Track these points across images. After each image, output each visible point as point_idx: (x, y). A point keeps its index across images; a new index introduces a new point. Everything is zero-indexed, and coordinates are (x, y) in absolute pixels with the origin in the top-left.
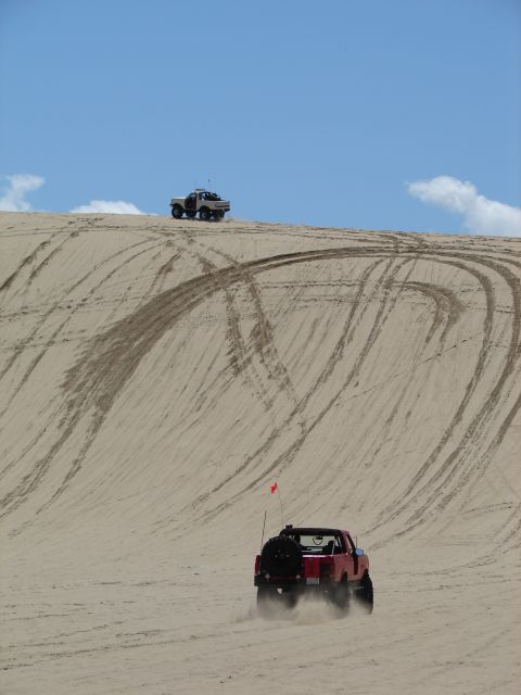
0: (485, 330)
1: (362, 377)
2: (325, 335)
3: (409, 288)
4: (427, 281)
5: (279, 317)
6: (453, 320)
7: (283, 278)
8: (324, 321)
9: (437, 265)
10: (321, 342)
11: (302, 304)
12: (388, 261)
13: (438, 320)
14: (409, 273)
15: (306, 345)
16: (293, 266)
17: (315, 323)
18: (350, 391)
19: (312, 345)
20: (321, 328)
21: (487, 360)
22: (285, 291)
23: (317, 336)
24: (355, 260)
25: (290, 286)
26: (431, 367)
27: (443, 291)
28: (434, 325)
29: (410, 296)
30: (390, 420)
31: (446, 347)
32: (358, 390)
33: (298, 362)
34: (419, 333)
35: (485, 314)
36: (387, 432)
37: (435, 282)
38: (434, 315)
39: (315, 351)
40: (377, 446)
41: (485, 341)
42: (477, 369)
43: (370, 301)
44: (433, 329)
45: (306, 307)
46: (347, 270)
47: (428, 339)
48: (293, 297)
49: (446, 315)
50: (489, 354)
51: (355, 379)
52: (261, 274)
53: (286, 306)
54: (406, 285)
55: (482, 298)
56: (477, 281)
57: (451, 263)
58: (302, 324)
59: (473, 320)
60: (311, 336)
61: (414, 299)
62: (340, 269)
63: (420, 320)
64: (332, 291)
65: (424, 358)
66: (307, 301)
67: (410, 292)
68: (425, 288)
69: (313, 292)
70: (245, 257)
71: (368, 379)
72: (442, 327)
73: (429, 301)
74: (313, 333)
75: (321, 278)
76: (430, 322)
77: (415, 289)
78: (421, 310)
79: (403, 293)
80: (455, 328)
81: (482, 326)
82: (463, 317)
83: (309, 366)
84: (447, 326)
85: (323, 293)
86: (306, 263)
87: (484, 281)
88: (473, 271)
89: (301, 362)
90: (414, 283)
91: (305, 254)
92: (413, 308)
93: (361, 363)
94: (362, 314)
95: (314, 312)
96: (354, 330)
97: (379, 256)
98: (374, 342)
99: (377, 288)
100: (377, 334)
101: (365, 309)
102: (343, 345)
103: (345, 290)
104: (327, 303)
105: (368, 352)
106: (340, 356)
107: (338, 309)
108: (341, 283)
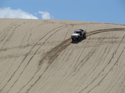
1: (119, 63)
2: (109, 51)
5: (96, 47)
7: (97, 37)
8: (108, 48)
10: (108, 53)
11: (103, 43)
15: (104, 54)
16: (100, 33)
17: (106, 49)
18: (116, 67)
19: (105, 54)
20: (107, 50)
22: (98, 40)
23: (107, 52)
24: (117, 32)
25: (99, 39)
33: (101, 59)
39: (106, 56)
40: (123, 81)
43: (121, 42)
45: (104, 44)
46: (114, 34)
48: (100, 42)
51: (117, 63)
52: (91, 36)
53: (98, 44)
60: (105, 52)
62: (113, 34)
64: (110, 40)
66: (104, 43)
69: (106, 40)
71: (120, 63)
75: (108, 36)
83: (104, 60)
86: (103, 32)
89: (102, 59)
91: (104, 30)
93: (118, 59)
94: (119, 46)
95: (106, 45)
96: (116, 50)
97: (123, 31)
98: (122, 53)
99: (123, 39)
100: (123, 51)
101: (119, 45)
102: (113, 54)
103: (114, 40)
104: (109, 43)
105: (120, 56)
106: (113, 57)
107: (112, 45)
108: (113, 38)
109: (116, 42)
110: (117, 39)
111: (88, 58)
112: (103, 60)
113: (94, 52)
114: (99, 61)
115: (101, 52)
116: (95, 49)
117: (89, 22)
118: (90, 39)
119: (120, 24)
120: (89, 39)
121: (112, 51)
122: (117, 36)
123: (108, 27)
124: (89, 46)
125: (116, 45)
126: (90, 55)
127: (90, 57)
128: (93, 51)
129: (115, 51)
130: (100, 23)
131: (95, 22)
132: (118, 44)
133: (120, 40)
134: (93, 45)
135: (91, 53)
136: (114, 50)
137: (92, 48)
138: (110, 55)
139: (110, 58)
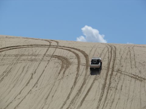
0: (77, 71)
1: (38, 85)
2: (27, 71)
3: (53, 57)
4: (59, 55)
5: (12, 65)
6: (67, 67)
7: (14, 53)
8: (27, 67)
9: (63, 50)
10: (26, 73)
12: (47, 48)
13: (62, 67)
14: (54, 52)
15: (21, 74)
17: (24, 67)
18: (35, 89)
19: (23, 74)
20: (26, 69)
21: (77, 80)
22: (14, 57)
23: (24, 71)
24: (37, 48)
25: (16, 56)
26: (60, 82)
27: (64, 58)
28: (61, 69)
29: (54, 60)
30: (47, 98)
31: (65, 76)
32: (37, 89)
33: (18, 79)
34: (57, 71)
35: (77, 66)
36: (46, 102)
37: (62, 55)
38: (61, 66)
39: (24, 76)
40: (43, 106)
41: (77, 74)
42: (74, 83)
43: (41, 61)
44: (61, 70)
45: (21, 62)
46: (34, 51)
47: (59, 73)
48: (17, 59)
49: (65, 66)
50: (78, 78)
51: (36, 85)
53: (15, 62)
54: (53, 56)
55: (76, 61)
56: (75, 55)
57: (67, 50)
58: (20, 67)
59: (73, 68)
60: (22, 72)
61: (55, 61)
62: (32, 51)
63: (57, 67)
64: (29, 57)
65: (58, 79)
66: (21, 60)
67: (54, 58)
68: (59, 57)
69: (23, 58)
70: (2, 46)
71: (40, 85)
72: (64, 69)
73: (60, 61)
74: (23, 70)
75: (26, 53)
76: (60, 68)
77: (55, 57)
78: (57, 64)
79: (52, 59)
80: (68, 70)
81: (76, 70)
82: (71, 67)
83: (22, 81)
84: (65, 69)
85: (26, 58)
87: (77, 55)
88: (74, 52)
89: (19, 79)
90: (55, 55)
92: (55, 63)
93: (38, 80)
94: (39, 65)
95: (24, 64)
96: (36, 70)
97: (44, 47)
98: (42, 73)
99: (44, 56)
100: (43, 71)
101: (40, 63)
102: (32, 74)
103: (33, 57)
104: (28, 61)
105: (40, 77)
106: (32, 78)
107: (31, 63)
108: (32, 55)
109: (35, 60)
110: (37, 57)
111: (3, 78)
112: (20, 81)
113: (10, 71)
114: (15, 82)
115: (18, 71)
116: (11, 68)
117: (5, 36)
118: (6, 55)
119: (41, 39)
120: (4, 56)
121: (31, 71)
122: (37, 53)
123: (27, 42)
124: (4, 65)
125: (36, 64)
126: (5, 74)
127: (5, 78)
128: (8, 70)
129: (34, 71)
130: (17, 38)
131: (12, 36)
132: (38, 63)
133: (40, 58)
134: (9, 63)
135: (7, 72)
136: (34, 69)
137: (7, 66)
138: (28, 76)
139: (29, 79)
